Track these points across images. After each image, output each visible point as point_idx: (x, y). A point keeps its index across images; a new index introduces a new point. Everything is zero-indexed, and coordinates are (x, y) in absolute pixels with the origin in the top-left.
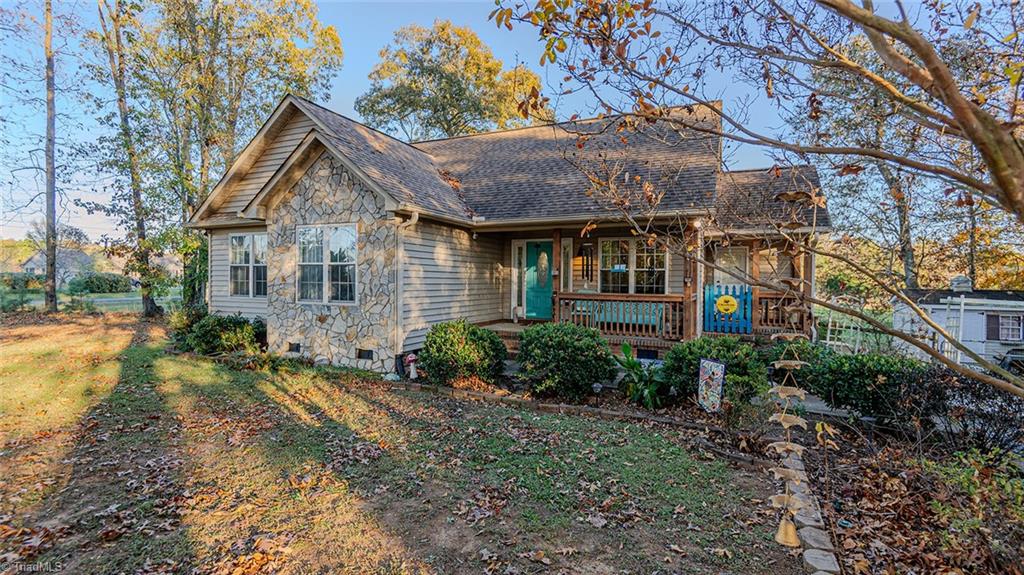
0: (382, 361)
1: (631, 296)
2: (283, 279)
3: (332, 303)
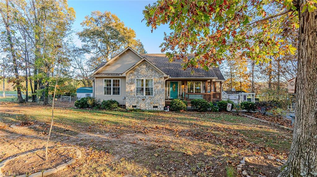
0: (160, 108)
2: (131, 91)
3: (146, 96)
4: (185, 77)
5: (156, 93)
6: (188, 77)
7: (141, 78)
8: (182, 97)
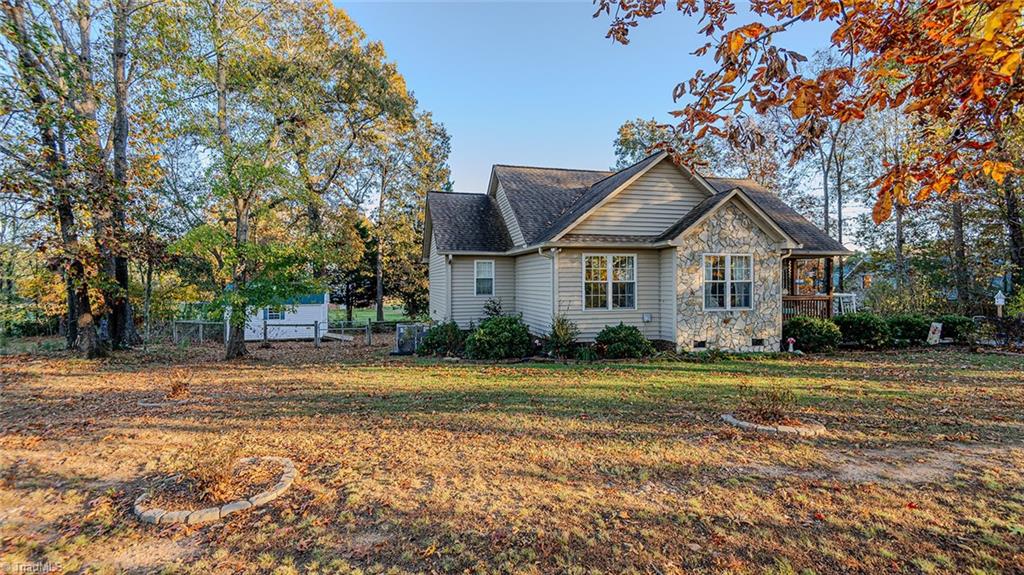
0: (771, 345)
2: (692, 293)
5: (761, 299)
7: (719, 252)
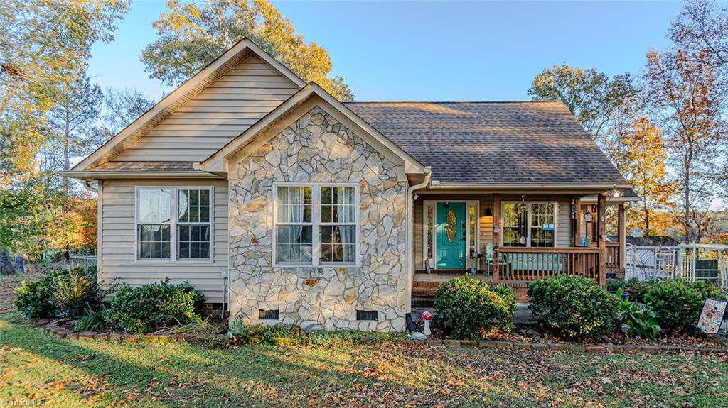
0: (390, 320)
1: (529, 249)
2: (254, 240)
3: (326, 265)
4: (496, 181)
5: (371, 251)
6: (509, 180)
7: (301, 179)
8: (481, 261)
